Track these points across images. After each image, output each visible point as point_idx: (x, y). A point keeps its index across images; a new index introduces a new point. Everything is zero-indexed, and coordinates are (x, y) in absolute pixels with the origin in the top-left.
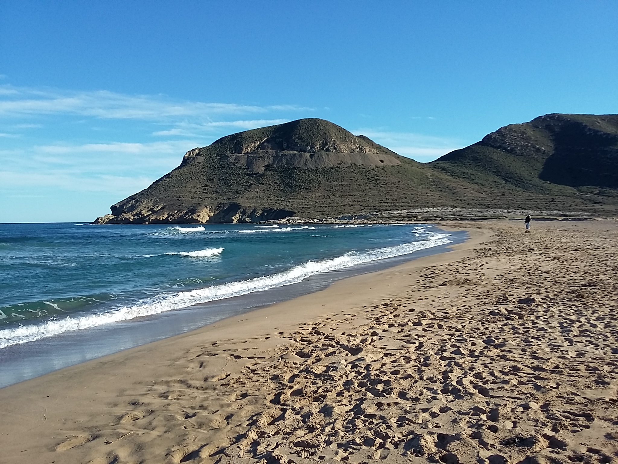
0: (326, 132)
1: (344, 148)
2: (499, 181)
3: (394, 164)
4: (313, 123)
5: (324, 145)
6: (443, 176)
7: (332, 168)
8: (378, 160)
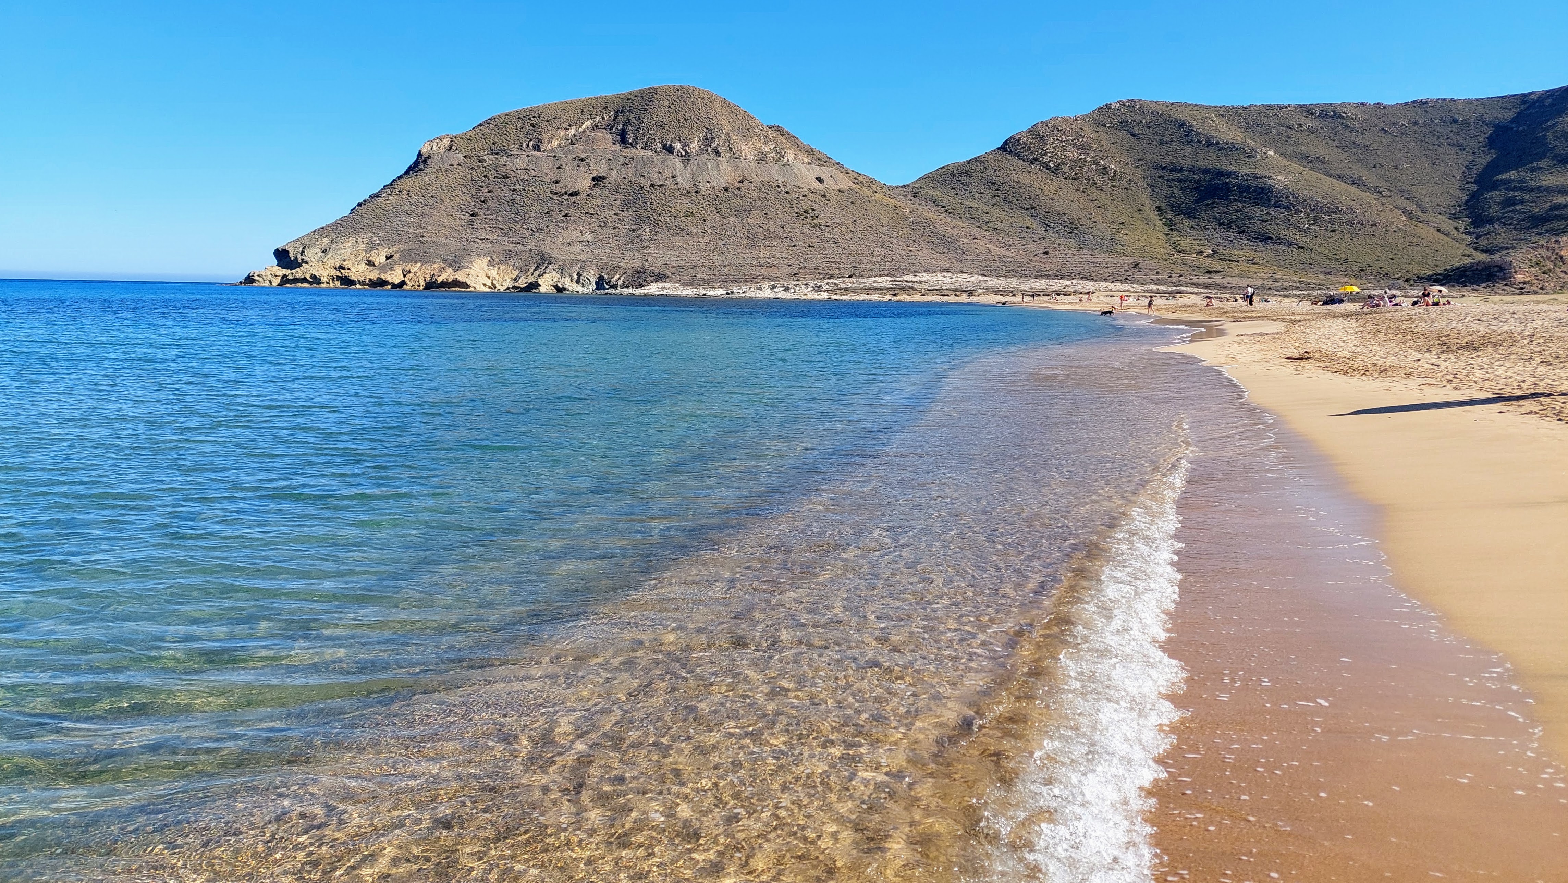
0: (712, 115)
1: (746, 149)
2: (1034, 226)
3: (842, 187)
4: (681, 95)
5: (707, 141)
6: (933, 214)
7: (726, 189)
8: (813, 177)
